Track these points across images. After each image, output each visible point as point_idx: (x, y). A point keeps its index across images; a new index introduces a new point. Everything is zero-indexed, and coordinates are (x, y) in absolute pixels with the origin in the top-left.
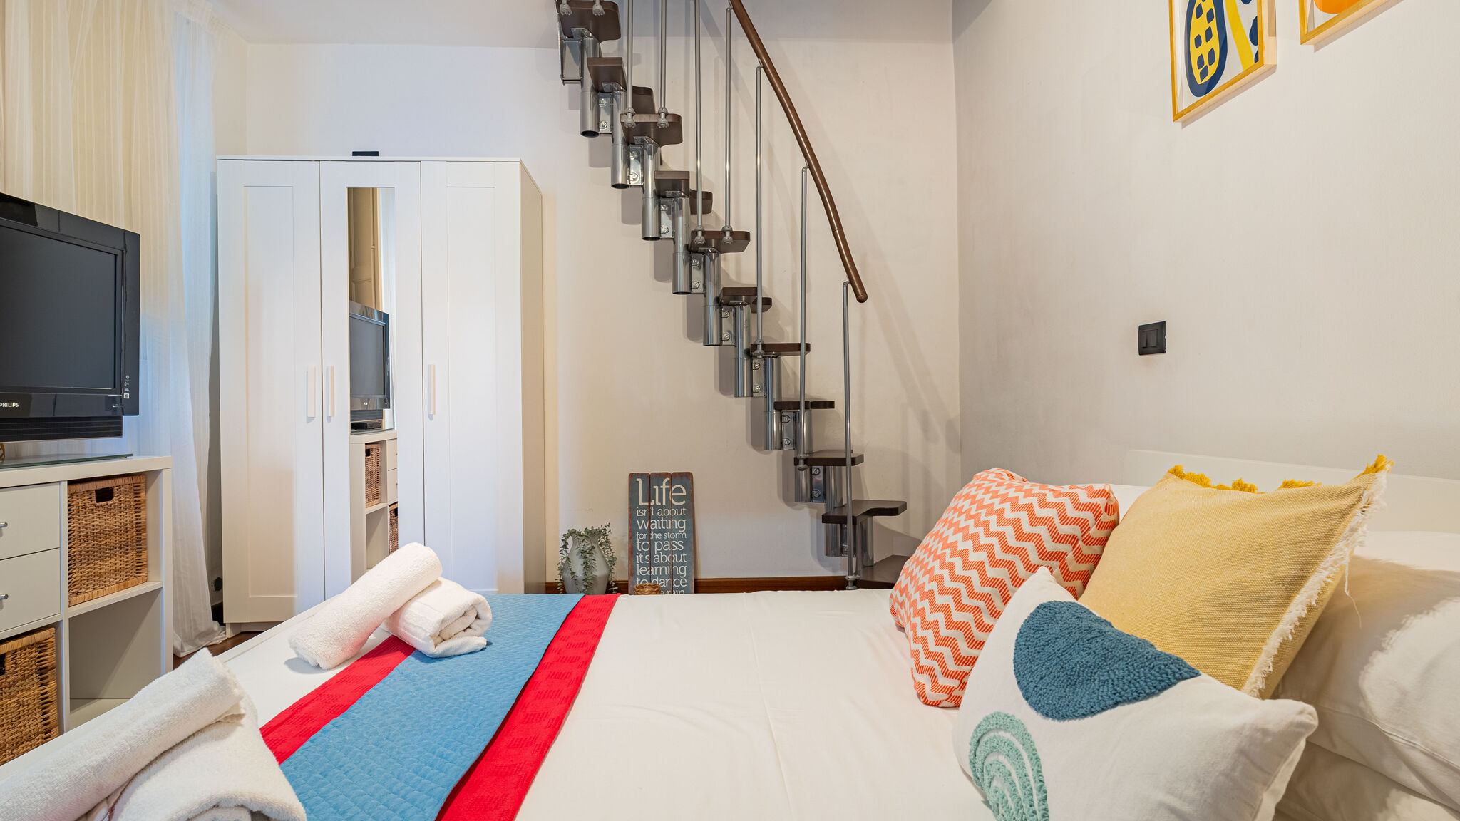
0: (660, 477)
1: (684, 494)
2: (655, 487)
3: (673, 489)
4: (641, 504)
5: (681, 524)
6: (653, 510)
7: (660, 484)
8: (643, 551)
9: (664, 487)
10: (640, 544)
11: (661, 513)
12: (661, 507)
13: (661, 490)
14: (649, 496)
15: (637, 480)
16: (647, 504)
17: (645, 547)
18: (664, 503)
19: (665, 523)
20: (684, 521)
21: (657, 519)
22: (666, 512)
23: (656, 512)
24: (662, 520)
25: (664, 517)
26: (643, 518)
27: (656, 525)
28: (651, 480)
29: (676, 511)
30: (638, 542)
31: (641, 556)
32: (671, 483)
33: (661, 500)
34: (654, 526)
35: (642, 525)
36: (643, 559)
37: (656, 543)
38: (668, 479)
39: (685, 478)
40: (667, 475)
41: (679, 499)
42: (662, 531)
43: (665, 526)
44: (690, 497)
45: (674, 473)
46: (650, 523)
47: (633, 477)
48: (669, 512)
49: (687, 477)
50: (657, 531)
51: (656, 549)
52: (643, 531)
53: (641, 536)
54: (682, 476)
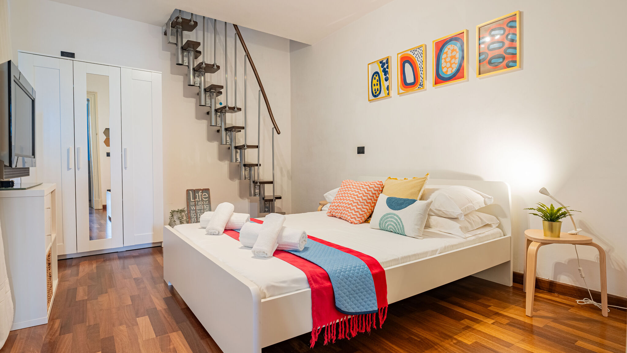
0: (198, 190)
1: (207, 196)
2: (196, 194)
3: (203, 194)
4: (192, 200)
5: (207, 207)
6: (196, 202)
7: (198, 193)
8: (194, 217)
9: (200, 194)
10: (193, 215)
11: (200, 203)
12: (199, 201)
13: (199, 195)
14: (195, 198)
15: (190, 192)
16: (194, 200)
17: (195, 215)
18: (200, 200)
19: (201, 207)
20: (208, 206)
21: (198, 205)
22: (201, 203)
23: (198, 203)
24: (200, 206)
25: (201, 205)
26: (193, 205)
27: (198, 208)
28: (195, 191)
29: (205, 202)
30: (192, 214)
31: (193, 219)
32: (202, 193)
33: (199, 199)
34: (197, 208)
35: (192, 208)
36: (194, 220)
37: (198, 214)
38: (201, 191)
39: (207, 190)
40: (201, 190)
41: (206, 198)
42: (200, 210)
43: (201, 208)
44: (209, 197)
45: (203, 189)
46: (196, 207)
47: (188, 191)
48: (202, 203)
49: (208, 190)
50: (199, 210)
51: (199, 216)
52: (193, 210)
53: (193, 212)
54: (206, 190)
